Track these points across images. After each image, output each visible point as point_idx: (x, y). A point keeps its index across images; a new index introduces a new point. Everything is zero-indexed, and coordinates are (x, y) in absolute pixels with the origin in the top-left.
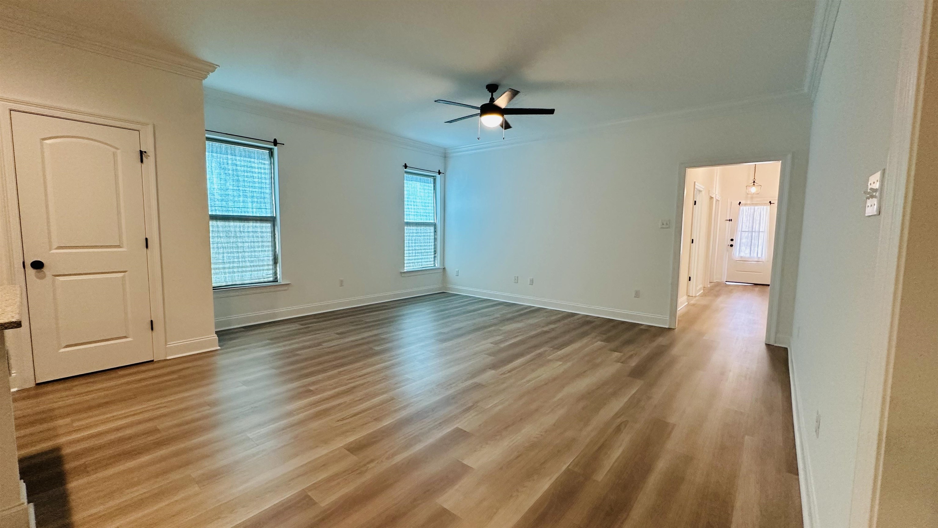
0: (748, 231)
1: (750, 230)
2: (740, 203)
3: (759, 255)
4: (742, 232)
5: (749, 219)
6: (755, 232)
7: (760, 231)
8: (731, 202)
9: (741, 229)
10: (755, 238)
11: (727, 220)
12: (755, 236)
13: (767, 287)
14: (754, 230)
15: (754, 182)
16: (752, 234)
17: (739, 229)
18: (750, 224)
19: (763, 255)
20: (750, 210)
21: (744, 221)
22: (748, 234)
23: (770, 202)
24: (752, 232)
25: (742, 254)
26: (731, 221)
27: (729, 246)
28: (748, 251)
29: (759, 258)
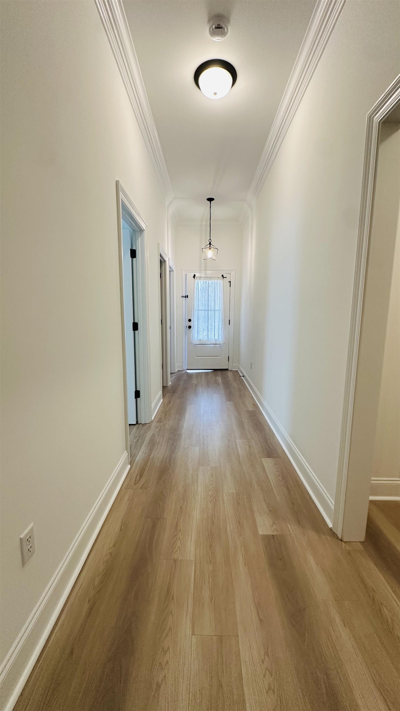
0: (204, 310)
1: (206, 309)
2: (195, 275)
3: (216, 338)
4: (199, 311)
5: (204, 295)
6: (211, 310)
7: (216, 309)
8: (186, 275)
9: (198, 309)
10: (211, 317)
11: (183, 297)
12: (211, 314)
13: (226, 372)
14: (209, 309)
15: (210, 244)
16: (208, 312)
17: (196, 307)
18: (206, 301)
19: (220, 337)
20: (204, 284)
21: (199, 298)
22: (205, 313)
23: (223, 276)
24: (208, 310)
25: (201, 337)
26: (188, 297)
27: (188, 327)
28: (205, 333)
29: (216, 340)
